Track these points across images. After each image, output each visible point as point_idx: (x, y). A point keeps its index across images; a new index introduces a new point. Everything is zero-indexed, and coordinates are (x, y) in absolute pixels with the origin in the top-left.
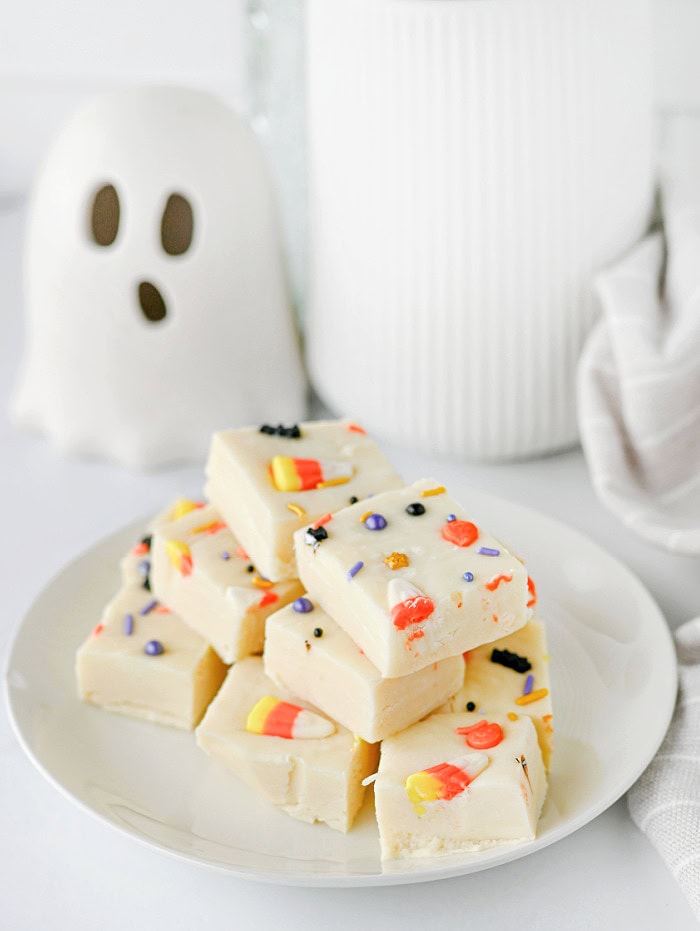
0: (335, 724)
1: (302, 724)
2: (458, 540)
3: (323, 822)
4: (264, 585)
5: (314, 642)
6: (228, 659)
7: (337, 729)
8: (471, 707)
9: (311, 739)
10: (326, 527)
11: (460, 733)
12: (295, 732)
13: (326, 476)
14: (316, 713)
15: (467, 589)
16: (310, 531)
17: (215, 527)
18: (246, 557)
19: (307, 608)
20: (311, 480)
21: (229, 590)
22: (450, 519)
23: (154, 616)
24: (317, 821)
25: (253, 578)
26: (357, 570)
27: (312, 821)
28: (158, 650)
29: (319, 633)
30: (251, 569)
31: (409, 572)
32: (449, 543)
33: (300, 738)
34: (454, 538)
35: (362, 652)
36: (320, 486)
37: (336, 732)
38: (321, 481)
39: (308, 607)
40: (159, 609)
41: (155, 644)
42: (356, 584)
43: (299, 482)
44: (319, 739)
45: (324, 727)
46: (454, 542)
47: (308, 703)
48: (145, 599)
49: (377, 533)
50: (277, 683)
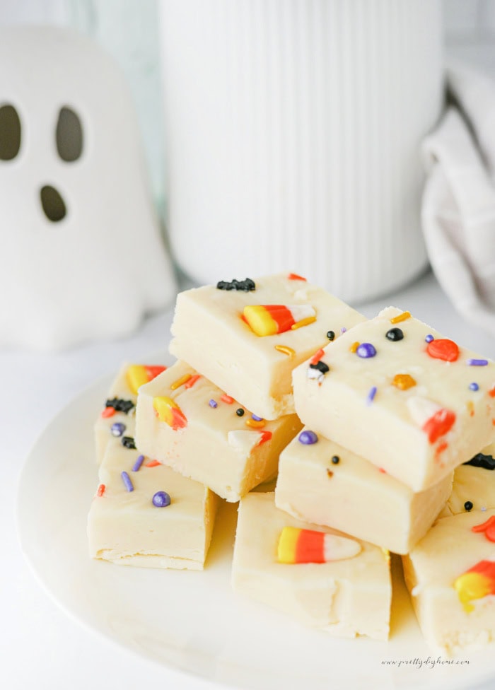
0: (358, 541)
1: (332, 547)
2: (446, 357)
3: (365, 635)
4: (258, 424)
5: (334, 468)
6: (231, 498)
7: (364, 546)
8: (469, 506)
9: (344, 560)
10: (324, 360)
11: (478, 531)
12: (328, 555)
13: (296, 318)
14: (337, 535)
15: (477, 398)
16: (312, 366)
17: (191, 380)
18: (232, 401)
19: (312, 439)
20: (286, 322)
21: (231, 434)
22: (428, 339)
23: (144, 470)
24: (358, 635)
25: (245, 420)
26: (374, 394)
27: (354, 635)
28: (165, 500)
29: (336, 460)
30: (241, 413)
31: (420, 390)
32: (439, 361)
33: (332, 561)
34: (442, 355)
35: (383, 471)
36: (293, 326)
37: (363, 549)
38: (293, 323)
39: (314, 439)
40: (146, 462)
41: (162, 495)
42: (377, 408)
43: (275, 325)
44: (350, 558)
45: (352, 547)
46: (442, 358)
47: (325, 527)
48: (132, 456)
49: (371, 360)
50: (291, 513)
